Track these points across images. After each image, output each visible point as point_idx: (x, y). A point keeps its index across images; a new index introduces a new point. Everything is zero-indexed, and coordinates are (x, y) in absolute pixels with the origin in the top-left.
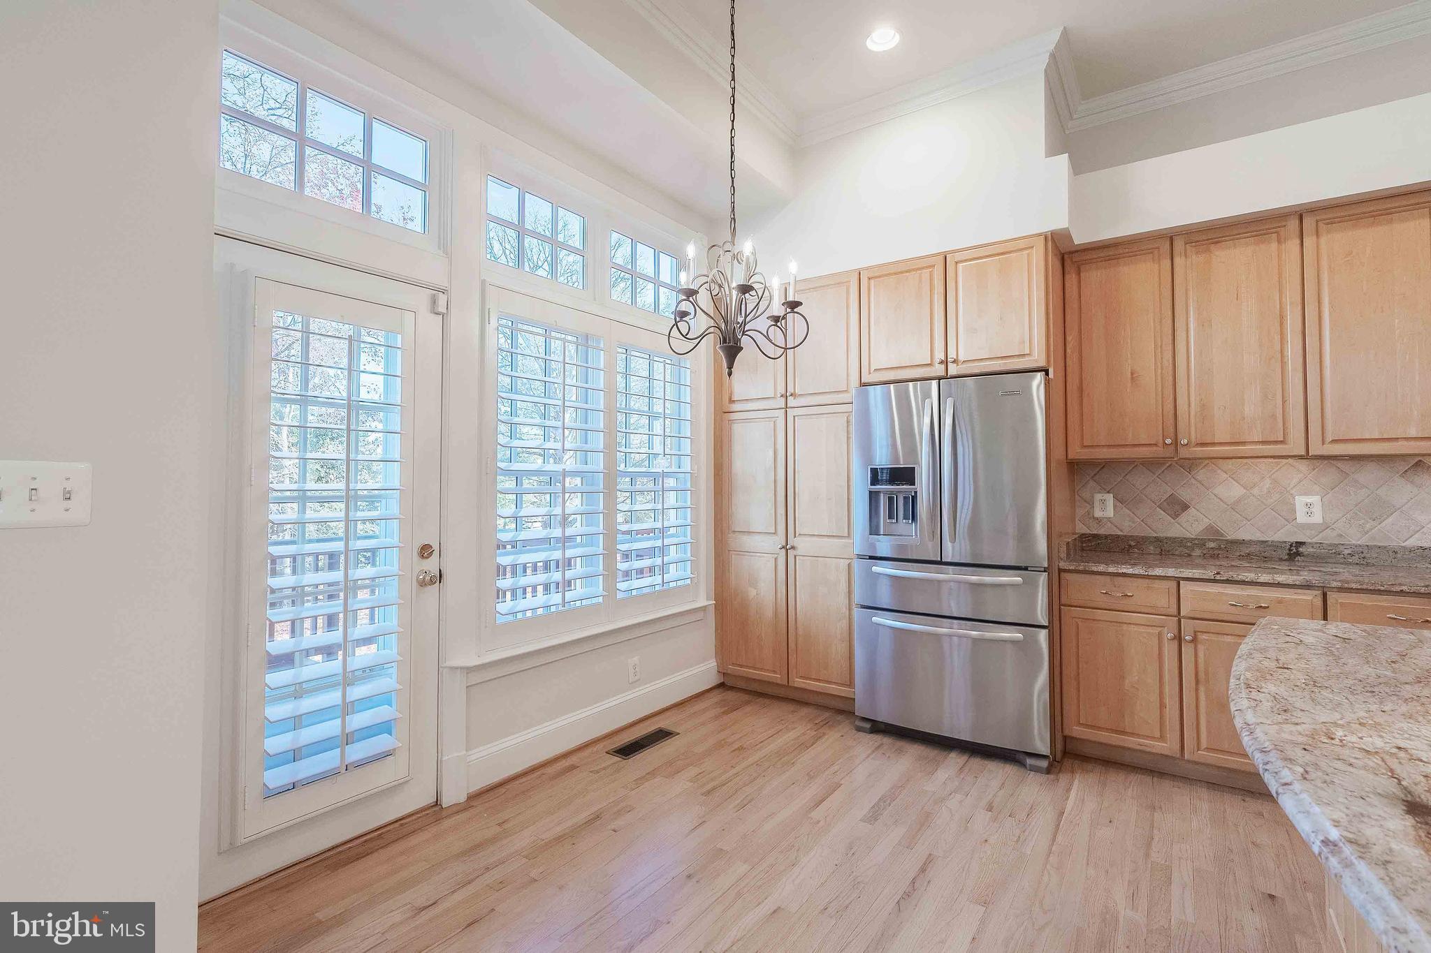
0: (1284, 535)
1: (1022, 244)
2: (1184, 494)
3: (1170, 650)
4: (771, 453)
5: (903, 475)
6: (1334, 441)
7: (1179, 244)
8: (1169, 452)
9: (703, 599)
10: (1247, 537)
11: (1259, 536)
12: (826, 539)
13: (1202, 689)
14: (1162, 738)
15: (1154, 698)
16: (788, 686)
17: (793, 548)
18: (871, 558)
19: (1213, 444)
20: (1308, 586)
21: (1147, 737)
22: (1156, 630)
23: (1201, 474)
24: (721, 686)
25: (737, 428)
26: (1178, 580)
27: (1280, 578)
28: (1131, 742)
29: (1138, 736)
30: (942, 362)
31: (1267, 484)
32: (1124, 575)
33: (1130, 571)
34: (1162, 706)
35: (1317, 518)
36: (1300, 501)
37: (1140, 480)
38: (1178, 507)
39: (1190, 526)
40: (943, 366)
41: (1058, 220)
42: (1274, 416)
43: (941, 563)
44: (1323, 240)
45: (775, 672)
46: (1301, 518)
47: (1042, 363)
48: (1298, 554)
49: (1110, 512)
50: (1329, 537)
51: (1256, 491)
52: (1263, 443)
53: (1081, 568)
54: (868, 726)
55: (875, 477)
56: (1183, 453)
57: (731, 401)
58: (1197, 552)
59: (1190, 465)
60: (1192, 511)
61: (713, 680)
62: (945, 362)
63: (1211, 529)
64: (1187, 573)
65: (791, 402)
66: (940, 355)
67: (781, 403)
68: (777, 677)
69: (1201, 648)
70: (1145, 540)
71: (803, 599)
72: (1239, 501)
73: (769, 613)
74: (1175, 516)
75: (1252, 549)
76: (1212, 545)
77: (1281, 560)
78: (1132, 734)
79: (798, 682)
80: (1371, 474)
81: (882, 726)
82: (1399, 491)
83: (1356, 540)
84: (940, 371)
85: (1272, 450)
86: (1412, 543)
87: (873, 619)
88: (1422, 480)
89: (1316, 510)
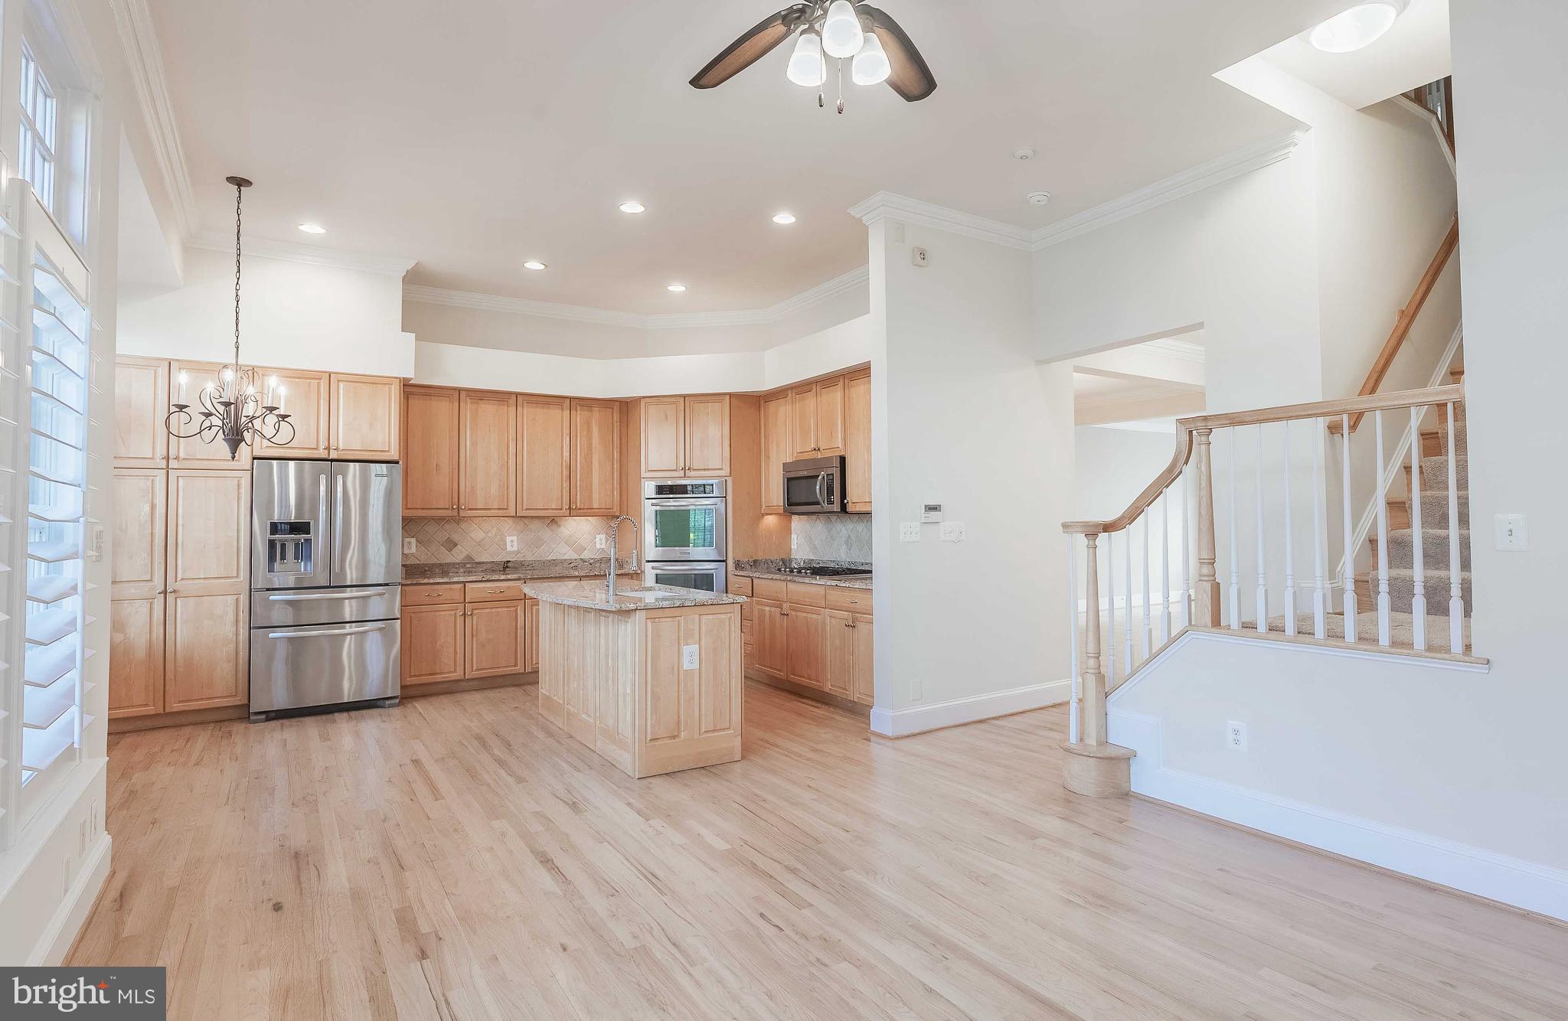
0: (502, 558)
1: (385, 381)
2: (455, 537)
3: (460, 621)
4: (147, 508)
5: (300, 528)
6: (527, 509)
7: (463, 394)
8: (455, 513)
10: (485, 560)
11: (491, 559)
13: (475, 639)
14: (455, 671)
15: (452, 650)
16: (163, 714)
17: (172, 592)
18: (268, 590)
19: (476, 509)
20: (519, 579)
21: (447, 673)
22: (453, 612)
23: (464, 525)
26: (464, 583)
27: (509, 577)
28: (439, 678)
29: (443, 673)
30: (325, 447)
31: (495, 530)
32: (438, 583)
33: (442, 581)
34: (456, 653)
35: (515, 548)
36: (509, 539)
37: (431, 528)
38: (451, 545)
39: (458, 555)
40: (326, 451)
41: (409, 373)
42: (502, 497)
43: (329, 587)
44: (525, 410)
45: (146, 705)
46: (509, 548)
47: (395, 458)
48: (507, 567)
49: (413, 550)
50: (520, 558)
51: (490, 535)
52: (499, 509)
53: (414, 582)
54: (264, 717)
55: (275, 528)
56: (462, 514)
59: (464, 521)
60: (459, 547)
62: (328, 449)
63: (469, 557)
64: (470, 579)
65: (173, 464)
66: (323, 442)
67: (163, 464)
68: (149, 709)
69: (475, 617)
70: (434, 565)
71: (185, 633)
72: (482, 540)
73: (141, 653)
74: (450, 550)
75: (489, 566)
76: (468, 566)
77: (500, 571)
78: (441, 673)
79: (177, 707)
80: (535, 525)
81: (273, 715)
82: (546, 533)
83: (530, 558)
84: (323, 454)
85: (501, 513)
86: (549, 558)
87: (271, 635)
88: (554, 526)
89: (515, 543)
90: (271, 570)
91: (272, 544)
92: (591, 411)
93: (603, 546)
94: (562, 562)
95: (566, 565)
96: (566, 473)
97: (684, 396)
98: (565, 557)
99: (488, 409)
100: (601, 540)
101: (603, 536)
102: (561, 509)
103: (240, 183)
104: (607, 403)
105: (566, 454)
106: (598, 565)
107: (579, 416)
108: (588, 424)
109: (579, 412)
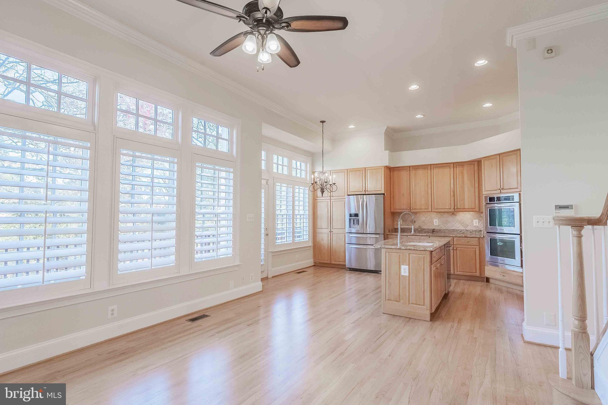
0: (432, 227)
1: (380, 168)
2: (415, 219)
4: (327, 210)
5: (356, 215)
6: (436, 209)
7: (411, 168)
8: (409, 210)
9: (311, 244)
10: (425, 228)
11: (427, 228)
12: (339, 229)
16: (331, 264)
17: (332, 232)
18: (350, 233)
19: (417, 209)
20: (427, 236)
23: (418, 215)
24: (314, 266)
25: (318, 204)
27: (423, 235)
30: (364, 191)
31: (429, 217)
35: (437, 224)
36: (435, 220)
38: (414, 222)
42: (427, 204)
43: (364, 233)
44: (434, 171)
45: (327, 261)
46: (435, 224)
47: (383, 192)
48: (434, 231)
50: (439, 228)
51: (427, 219)
53: (391, 234)
54: (349, 269)
55: (351, 215)
56: (412, 211)
57: (317, 197)
58: (417, 231)
59: (416, 213)
60: (416, 223)
61: (313, 264)
62: (365, 191)
63: (419, 227)
65: (332, 198)
66: (364, 189)
67: (329, 198)
68: (328, 262)
71: (334, 243)
72: (424, 220)
73: (326, 247)
75: (427, 230)
76: (419, 230)
77: (430, 232)
79: (333, 262)
80: (446, 215)
81: (352, 269)
82: (450, 218)
83: (444, 228)
84: (364, 193)
85: (426, 210)
86: (452, 228)
87: (350, 246)
88: (454, 216)
89: (437, 222)
90: (350, 227)
91: (350, 220)
92: (463, 167)
93: (477, 225)
94: (457, 230)
95: (459, 232)
96: (452, 194)
97: (499, 155)
98: (459, 229)
99: (420, 172)
100: (476, 222)
101: (477, 220)
102: (451, 209)
103: (323, 122)
104: (471, 163)
105: (452, 186)
106: (474, 233)
107: (458, 170)
108: (462, 173)
109: (457, 168)
